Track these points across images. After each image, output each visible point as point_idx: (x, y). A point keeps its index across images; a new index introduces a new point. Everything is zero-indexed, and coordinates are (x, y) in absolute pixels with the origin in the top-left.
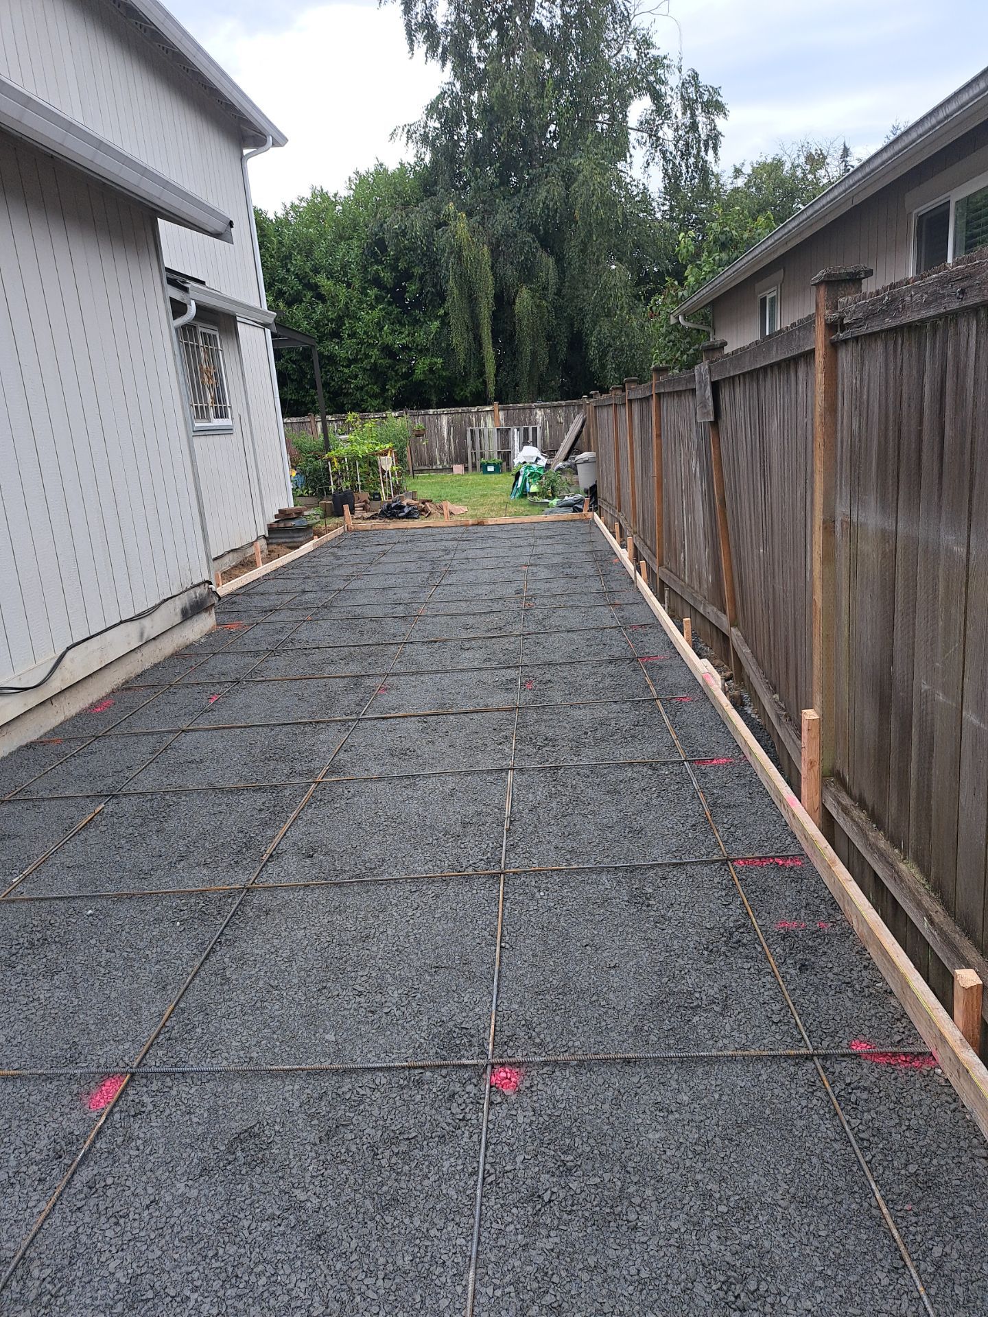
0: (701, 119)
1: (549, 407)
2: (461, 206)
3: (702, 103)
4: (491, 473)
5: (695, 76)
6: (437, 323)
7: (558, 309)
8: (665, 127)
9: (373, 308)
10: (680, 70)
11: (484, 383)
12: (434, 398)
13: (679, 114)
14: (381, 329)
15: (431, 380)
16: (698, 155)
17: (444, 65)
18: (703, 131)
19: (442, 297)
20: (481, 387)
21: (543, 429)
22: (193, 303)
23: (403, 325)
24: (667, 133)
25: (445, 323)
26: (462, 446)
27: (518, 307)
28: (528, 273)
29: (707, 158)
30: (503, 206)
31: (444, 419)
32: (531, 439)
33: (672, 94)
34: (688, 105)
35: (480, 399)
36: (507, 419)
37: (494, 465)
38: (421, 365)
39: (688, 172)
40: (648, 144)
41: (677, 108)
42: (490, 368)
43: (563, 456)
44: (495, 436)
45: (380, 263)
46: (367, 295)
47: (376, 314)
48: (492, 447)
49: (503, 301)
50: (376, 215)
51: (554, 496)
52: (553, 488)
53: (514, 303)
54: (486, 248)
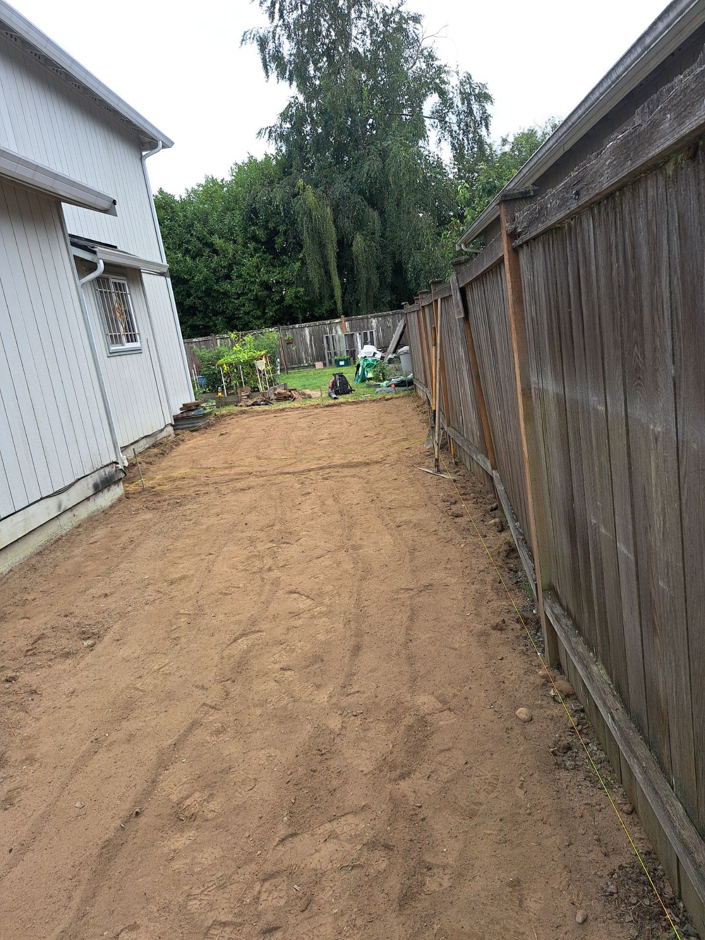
0: (475, 107)
1: (381, 316)
2: (309, 181)
3: (475, 95)
4: (342, 366)
5: (469, 77)
6: (298, 264)
7: (383, 247)
8: (450, 114)
9: (252, 256)
10: (457, 73)
11: (335, 303)
12: (300, 317)
13: (459, 104)
14: (259, 271)
15: (297, 303)
16: (475, 132)
17: (291, 84)
18: (478, 115)
19: (300, 245)
20: (333, 306)
21: (378, 332)
22: (101, 262)
23: (275, 266)
24: (452, 118)
25: (304, 263)
26: (320, 349)
27: (354, 248)
28: (360, 224)
29: (482, 133)
30: (339, 179)
31: (307, 331)
32: (369, 340)
33: (453, 91)
34: (466, 97)
35: (333, 314)
36: (351, 328)
37: (344, 360)
38: (288, 294)
39: (469, 144)
40: (439, 127)
41: (457, 101)
42: (338, 293)
43: (392, 350)
44: (343, 340)
45: (255, 224)
46: (247, 248)
47: (255, 259)
48: (342, 347)
49: (344, 245)
50: (250, 191)
51: (384, 380)
52: (383, 374)
53: (352, 245)
54: (329, 209)
